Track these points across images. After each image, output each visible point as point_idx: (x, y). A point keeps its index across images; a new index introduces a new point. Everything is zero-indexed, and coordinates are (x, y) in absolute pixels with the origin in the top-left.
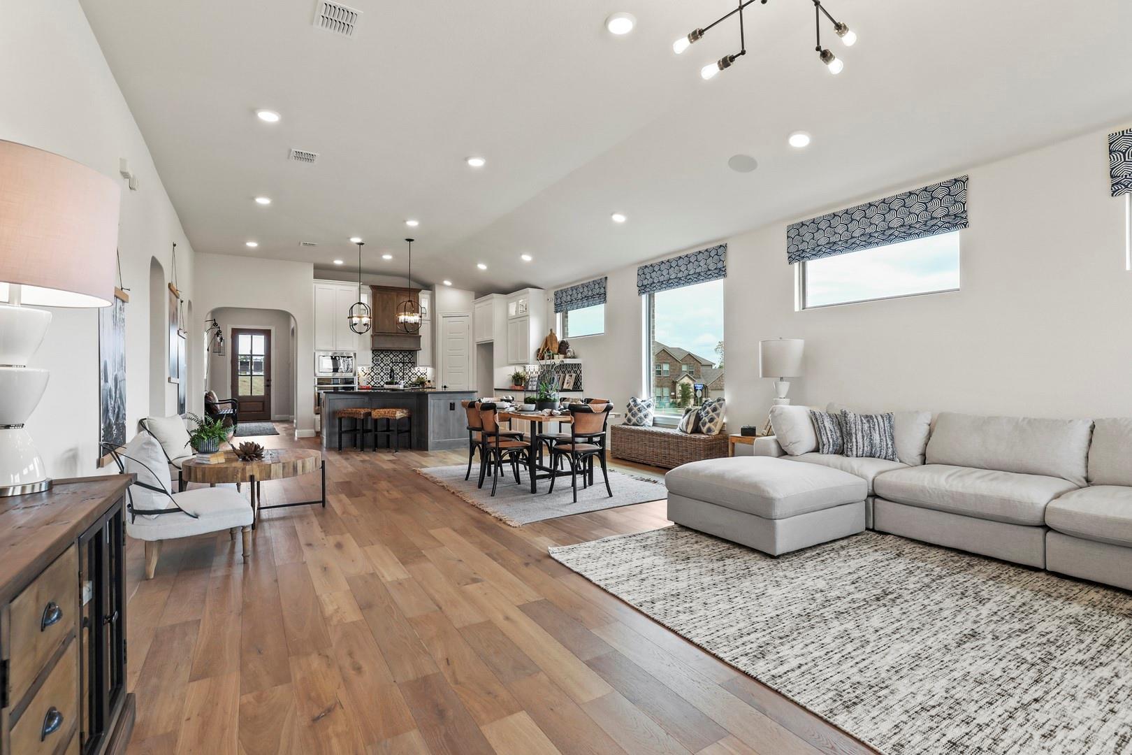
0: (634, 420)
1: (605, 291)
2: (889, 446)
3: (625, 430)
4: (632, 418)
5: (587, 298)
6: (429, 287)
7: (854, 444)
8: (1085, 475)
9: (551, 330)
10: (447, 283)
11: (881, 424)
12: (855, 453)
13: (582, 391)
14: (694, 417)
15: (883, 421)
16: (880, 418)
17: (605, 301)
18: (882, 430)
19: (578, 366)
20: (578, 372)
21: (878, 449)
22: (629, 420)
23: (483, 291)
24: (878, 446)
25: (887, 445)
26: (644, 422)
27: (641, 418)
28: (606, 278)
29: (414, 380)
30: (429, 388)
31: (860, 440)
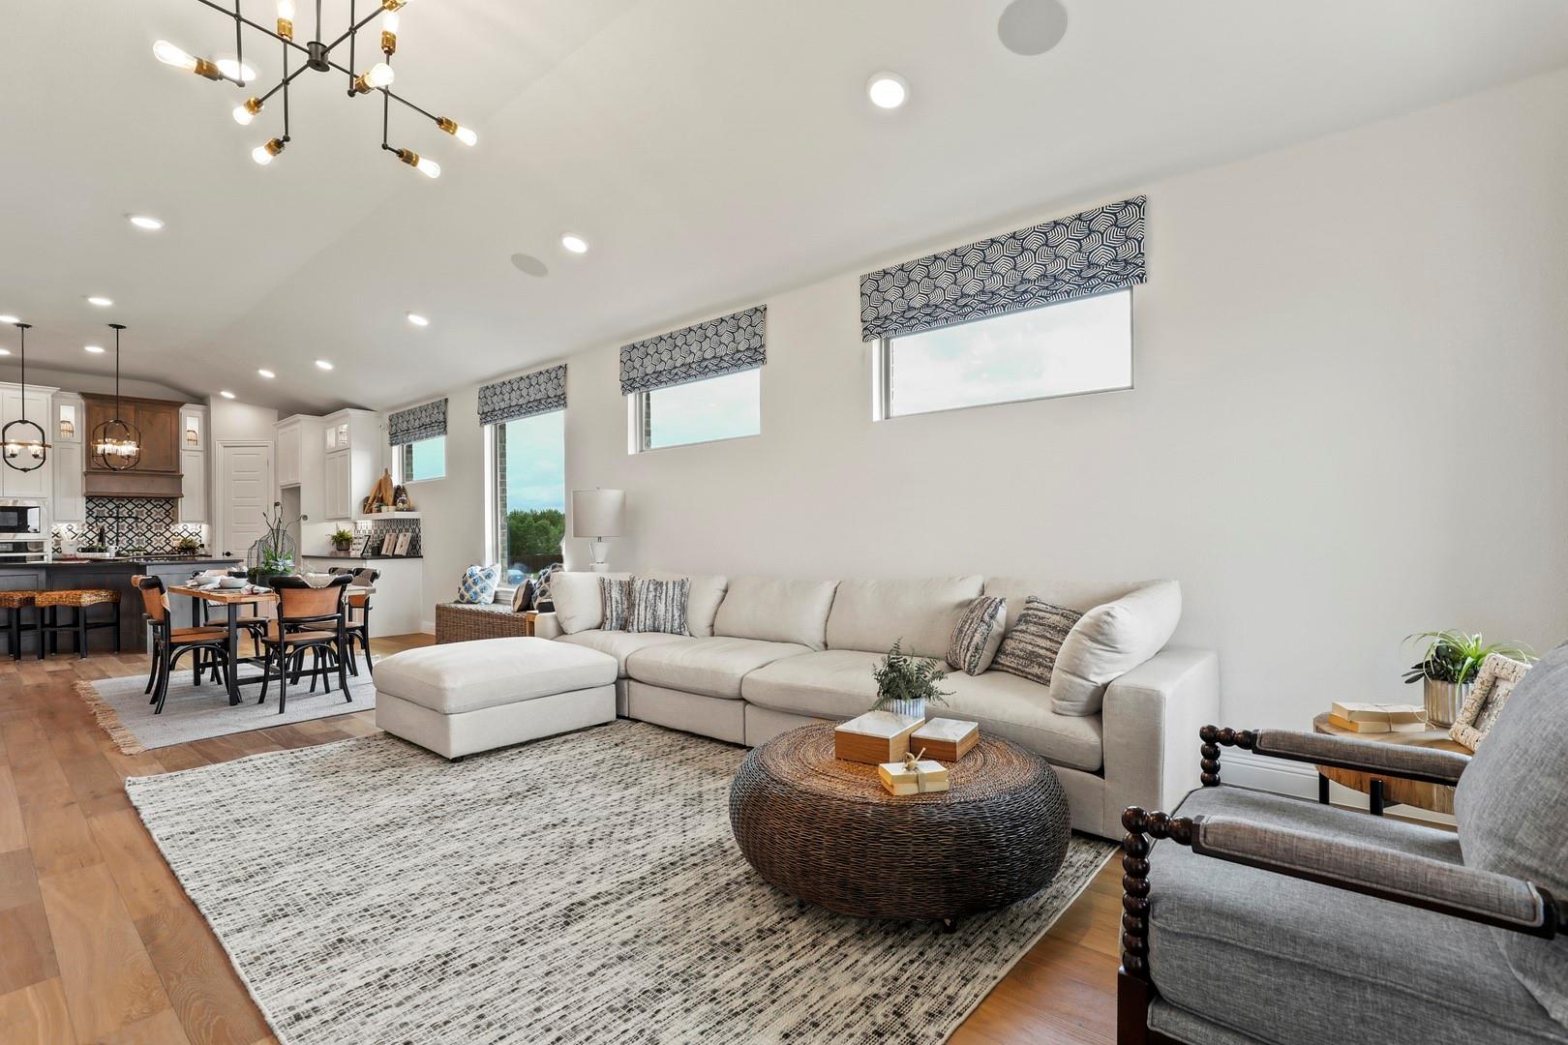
0: (467, 596)
1: (445, 419)
2: (676, 617)
3: (458, 611)
4: (466, 593)
5: (424, 426)
6: (201, 400)
7: (636, 616)
8: (823, 640)
9: (386, 470)
10: (227, 394)
11: (671, 592)
12: (635, 628)
13: (422, 557)
14: (524, 589)
15: (674, 589)
16: (671, 586)
17: (445, 431)
18: (669, 600)
19: (416, 521)
20: (417, 530)
21: (662, 622)
22: (462, 596)
23: (288, 408)
24: (662, 617)
25: (673, 616)
26: (480, 598)
27: (475, 593)
28: (446, 400)
29: (176, 543)
30: (201, 555)
31: (642, 613)
